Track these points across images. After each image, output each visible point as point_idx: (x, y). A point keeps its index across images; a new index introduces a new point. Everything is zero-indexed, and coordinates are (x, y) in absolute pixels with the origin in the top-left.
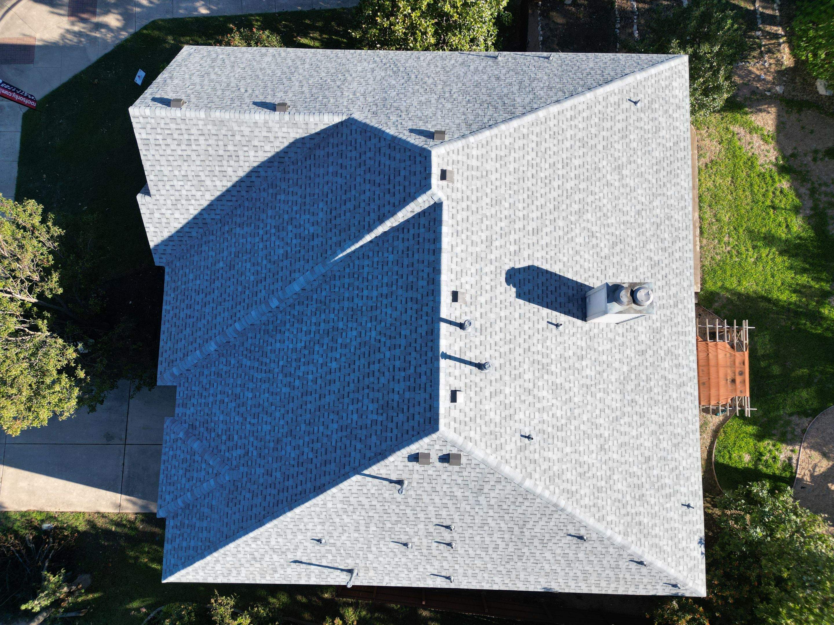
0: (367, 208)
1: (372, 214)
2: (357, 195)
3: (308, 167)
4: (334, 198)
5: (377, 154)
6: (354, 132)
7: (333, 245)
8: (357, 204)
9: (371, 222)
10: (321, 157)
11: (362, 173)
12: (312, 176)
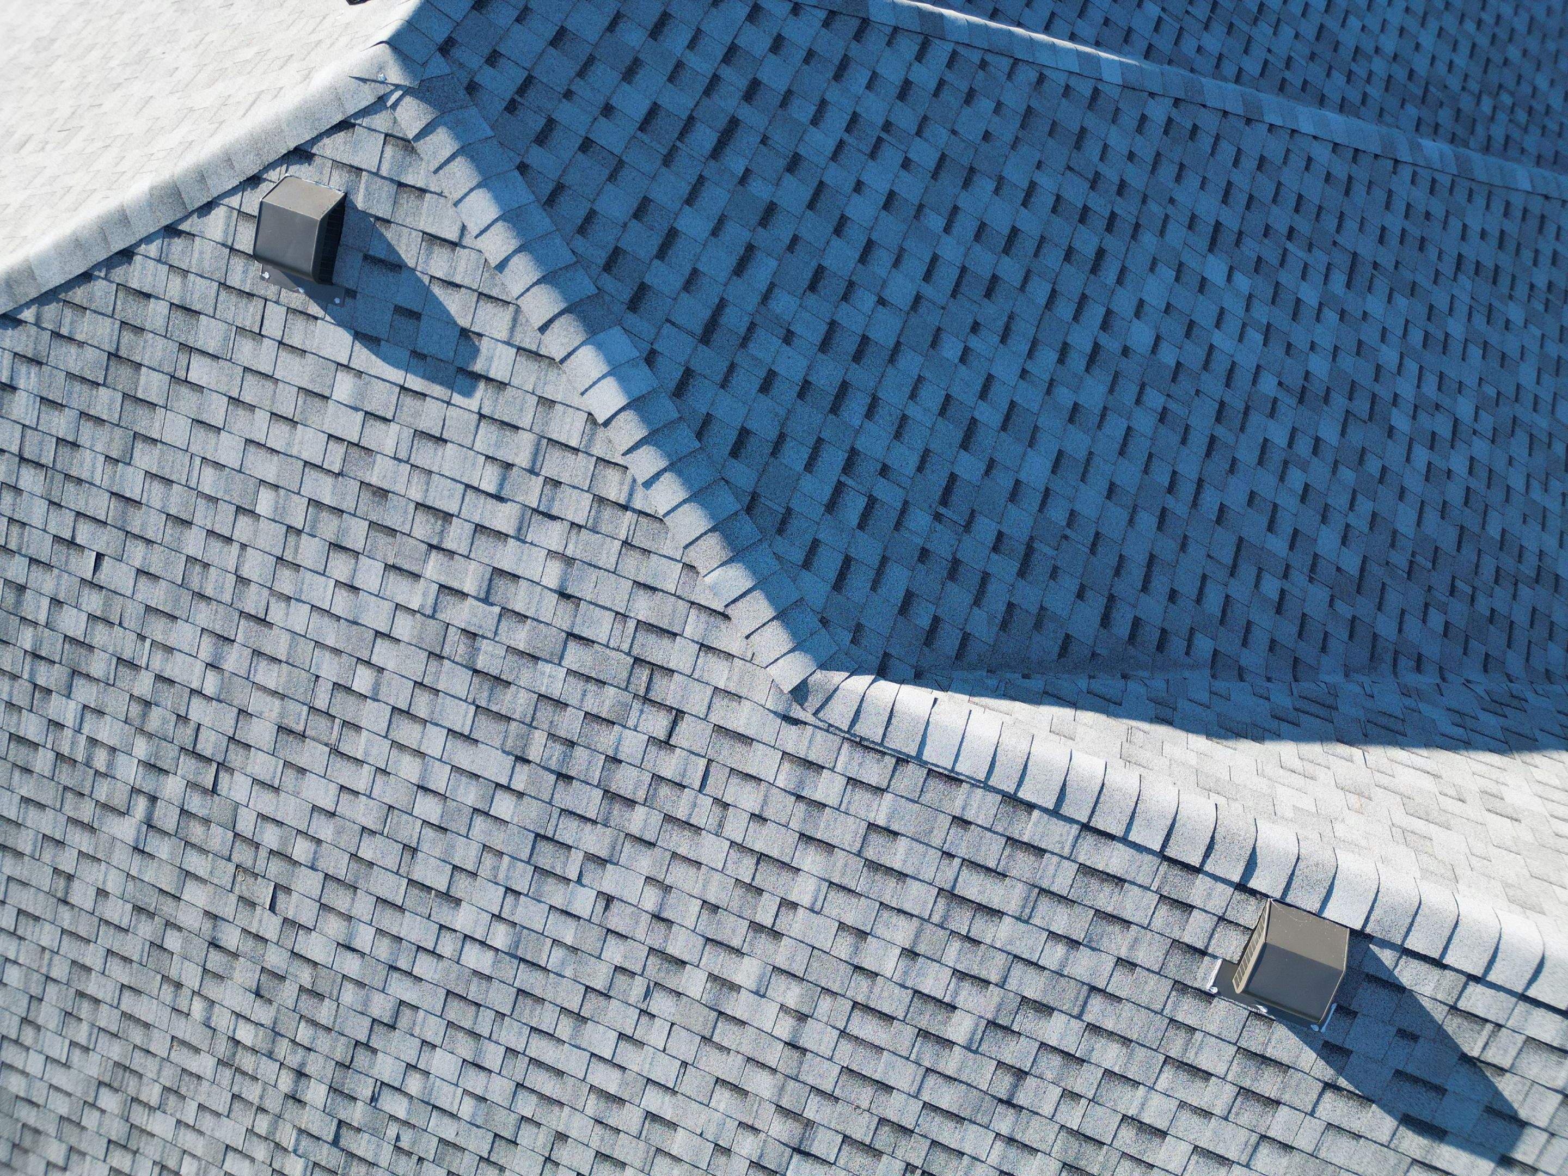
0: (906, 118)
1: (892, 74)
2: (935, 222)
3: (1160, 584)
4: (1065, 310)
5: (734, 320)
6: (829, 563)
7: (1129, 120)
8: (950, 182)
9: (908, 47)
10: (1070, 584)
11: (865, 300)
12: (1147, 520)
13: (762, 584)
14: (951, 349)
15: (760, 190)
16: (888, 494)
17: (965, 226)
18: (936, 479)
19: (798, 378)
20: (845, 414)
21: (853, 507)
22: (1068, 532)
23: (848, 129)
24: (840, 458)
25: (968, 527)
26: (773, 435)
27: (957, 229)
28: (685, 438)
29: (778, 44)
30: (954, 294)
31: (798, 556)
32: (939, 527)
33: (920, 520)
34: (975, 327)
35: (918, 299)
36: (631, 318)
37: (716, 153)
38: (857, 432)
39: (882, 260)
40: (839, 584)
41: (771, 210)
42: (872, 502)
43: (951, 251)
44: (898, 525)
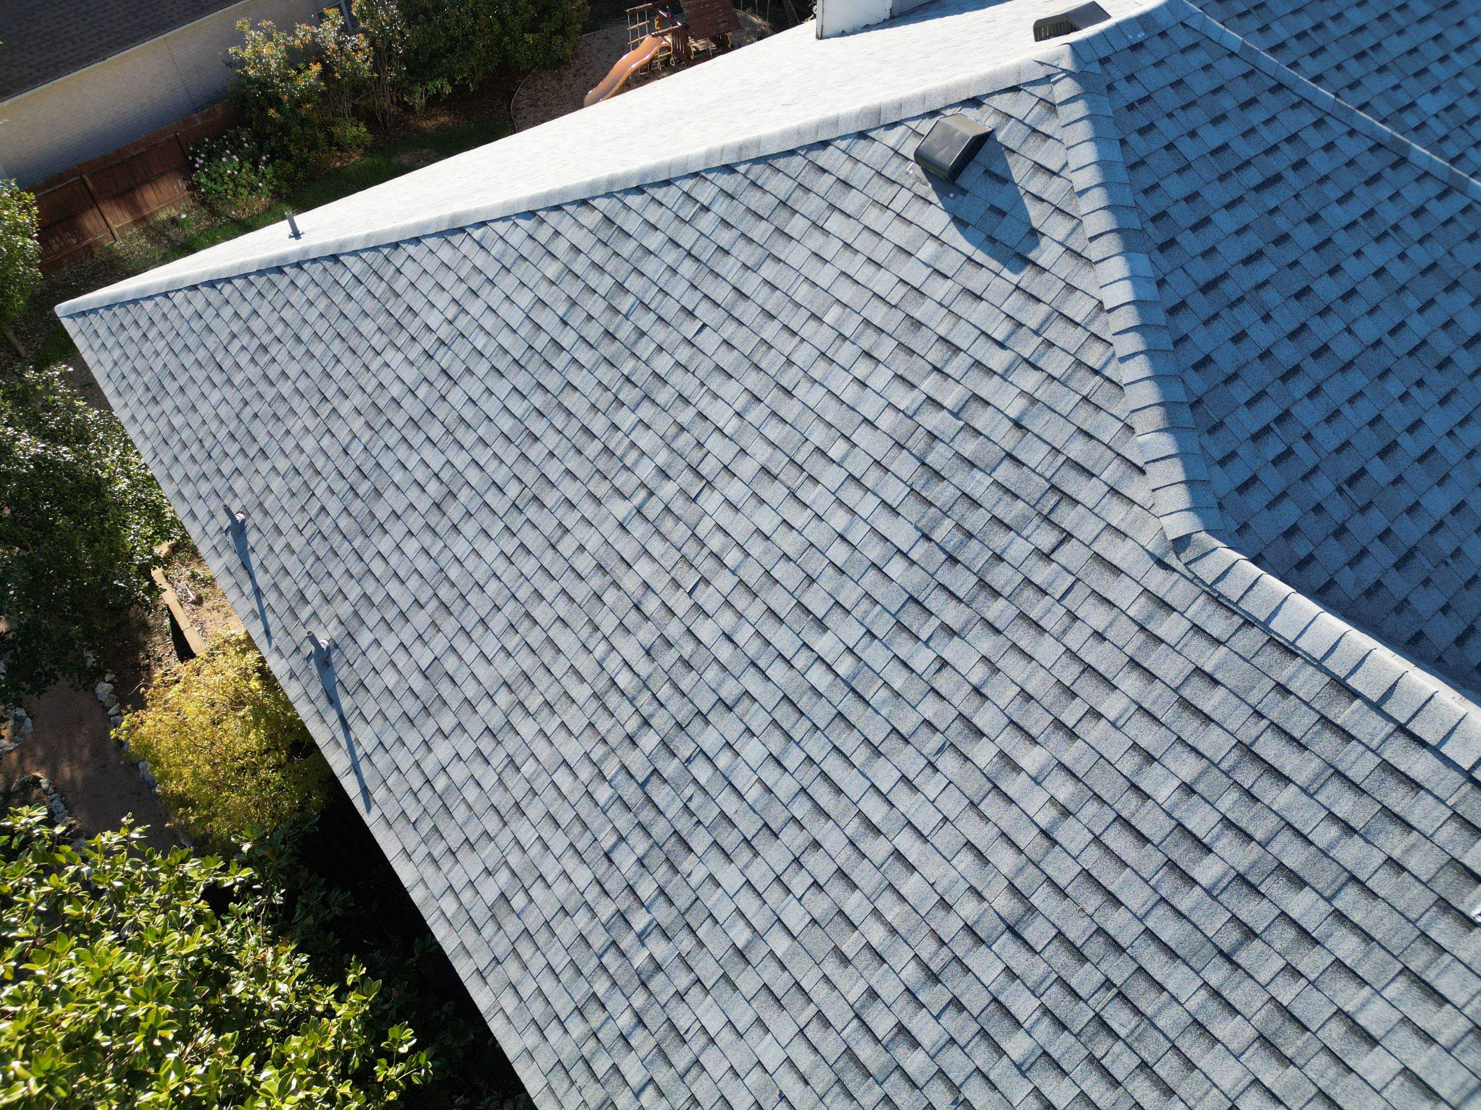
13: (1183, 455)
14: (1394, 387)
15: (1281, 223)
16: (1305, 455)
17: (1437, 315)
18: (1350, 465)
19: (1264, 346)
20: (1291, 385)
21: (1273, 447)
22: (1450, 561)
23: (1364, 216)
24: (1276, 411)
25: (1363, 510)
26: (1230, 370)
27: (1428, 314)
28: (1165, 342)
29: (1329, 147)
30: (1411, 353)
31: (1218, 455)
32: (1338, 496)
33: (1323, 486)
34: (1420, 383)
35: (1378, 343)
36: (1156, 254)
37: (1259, 188)
38: (1295, 402)
39: (1358, 307)
40: (1243, 488)
41: (1283, 239)
42: (1289, 452)
43: (1419, 326)
44: (1305, 478)
